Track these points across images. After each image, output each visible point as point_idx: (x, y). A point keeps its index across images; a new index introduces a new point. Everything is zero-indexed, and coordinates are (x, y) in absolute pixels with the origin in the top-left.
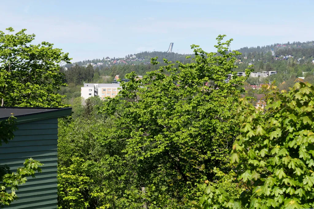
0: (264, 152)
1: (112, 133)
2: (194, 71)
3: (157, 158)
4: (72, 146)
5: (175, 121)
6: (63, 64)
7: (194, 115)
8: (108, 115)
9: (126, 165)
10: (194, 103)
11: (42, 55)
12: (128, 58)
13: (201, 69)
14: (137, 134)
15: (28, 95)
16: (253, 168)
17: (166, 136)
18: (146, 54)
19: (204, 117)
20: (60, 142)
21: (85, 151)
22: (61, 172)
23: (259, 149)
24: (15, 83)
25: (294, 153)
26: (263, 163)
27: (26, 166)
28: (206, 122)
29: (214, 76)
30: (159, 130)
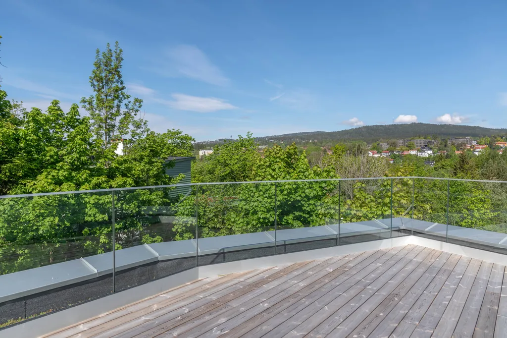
0: (263, 170)
1: (210, 167)
2: (239, 144)
3: (226, 175)
4: (196, 171)
5: (232, 162)
6: (193, 142)
7: (239, 160)
8: (209, 160)
9: (215, 178)
10: (239, 155)
11: (185, 139)
12: (216, 141)
13: (242, 144)
14: (219, 167)
15: (180, 153)
16: (260, 176)
17: (229, 167)
18: (222, 139)
19: (243, 160)
20: (192, 170)
21: (201, 173)
22: (192, 180)
23: (262, 169)
24: (175, 149)
25: (274, 170)
26: (263, 174)
27: (179, 176)
28: (243, 162)
29: (246, 146)
30: (227, 165)
